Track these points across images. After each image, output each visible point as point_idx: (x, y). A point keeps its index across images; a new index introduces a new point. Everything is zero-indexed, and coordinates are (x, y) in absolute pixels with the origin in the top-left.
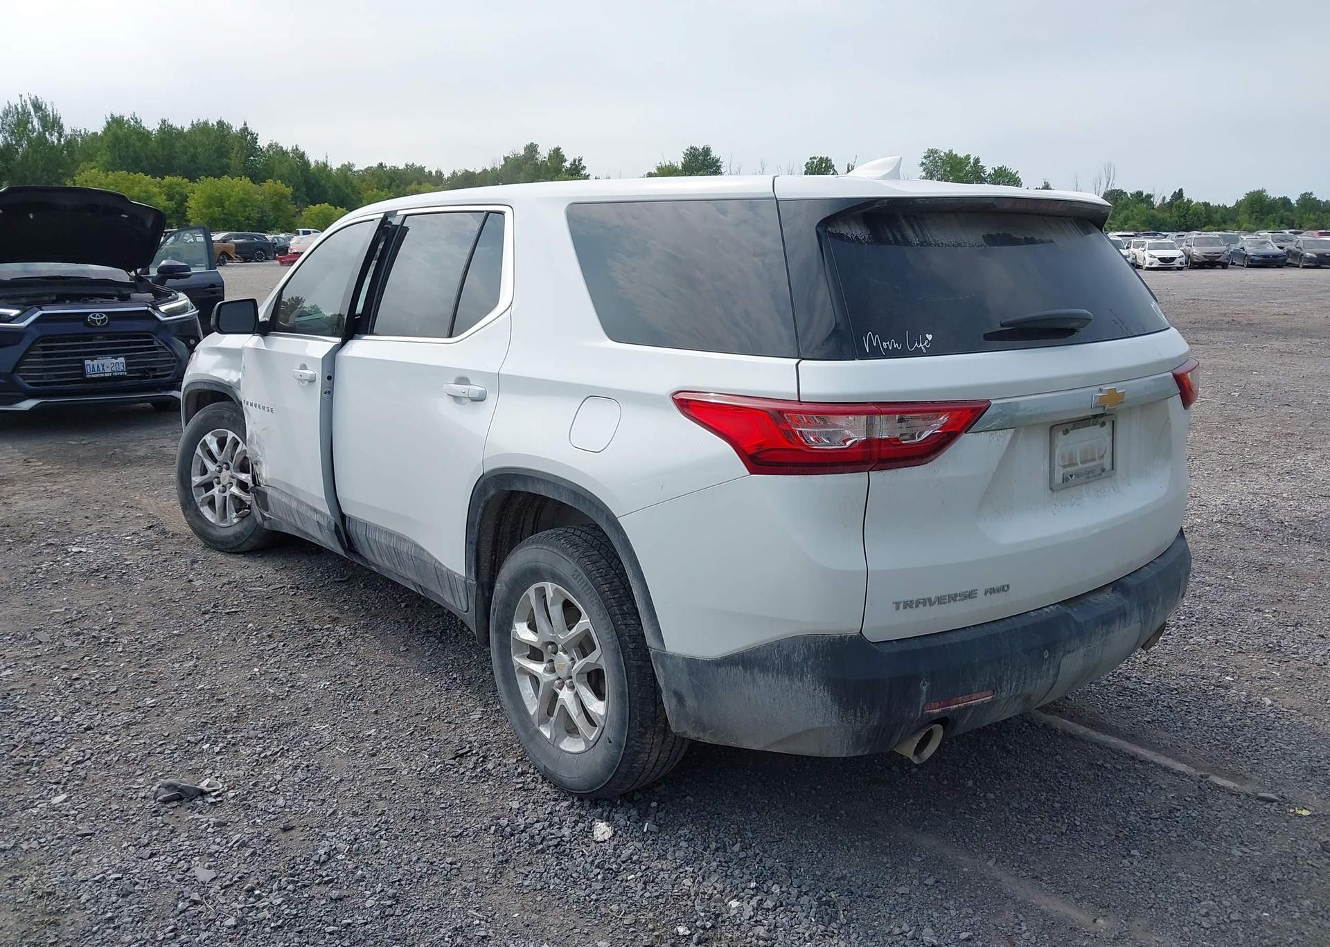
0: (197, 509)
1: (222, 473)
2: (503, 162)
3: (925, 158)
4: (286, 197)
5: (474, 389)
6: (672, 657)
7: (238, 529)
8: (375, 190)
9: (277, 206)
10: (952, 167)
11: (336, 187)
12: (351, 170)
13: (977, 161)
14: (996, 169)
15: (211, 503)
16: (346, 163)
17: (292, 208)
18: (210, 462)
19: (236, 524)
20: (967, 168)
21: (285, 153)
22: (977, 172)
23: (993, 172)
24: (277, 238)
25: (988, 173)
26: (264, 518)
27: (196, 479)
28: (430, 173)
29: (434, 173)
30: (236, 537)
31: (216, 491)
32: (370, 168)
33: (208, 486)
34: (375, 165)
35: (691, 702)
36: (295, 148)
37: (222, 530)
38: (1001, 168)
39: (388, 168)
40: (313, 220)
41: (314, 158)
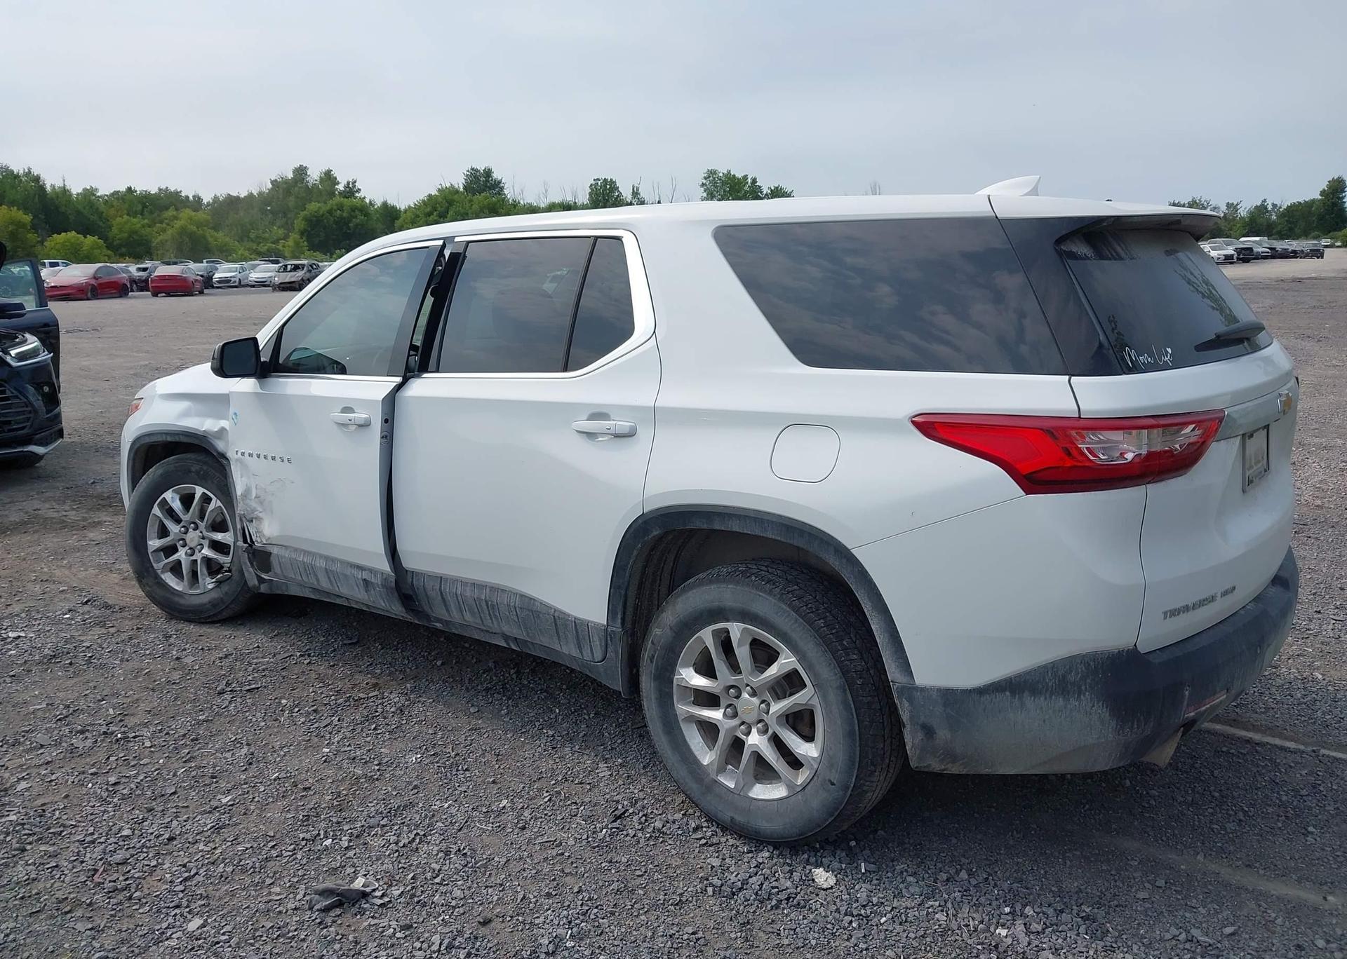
0: (157, 577)
1: (188, 534)
2: (270, 186)
3: (705, 178)
4: (23, 225)
5: (623, 425)
6: (923, 690)
7: (214, 595)
8: (125, 216)
9: (13, 236)
10: (730, 188)
11: (79, 213)
12: (94, 195)
13: (754, 181)
14: (773, 188)
15: (176, 569)
16: (89, 188)
17: (32, 237)
18: (172, 523)
19: (211, 589)
20: (746, 188)
21: (17, 177)
22: (755, 192)
23: (769, 191)
24: (23, 270)
25: (765, 193)
26: (261, 580)
27: (154, 543)
28: (187, 197)
29: (191, 198)
30: (214, 604)
31: (181, 554)
32: (116, 193)
33: (170, 550)
34: (123, 189)
35: (943, 734)
36: (27, 170)
37: (193, 598)
38: (777, 188)
39: (138, 192)
40: (58, 251)
41: (51, 181)
